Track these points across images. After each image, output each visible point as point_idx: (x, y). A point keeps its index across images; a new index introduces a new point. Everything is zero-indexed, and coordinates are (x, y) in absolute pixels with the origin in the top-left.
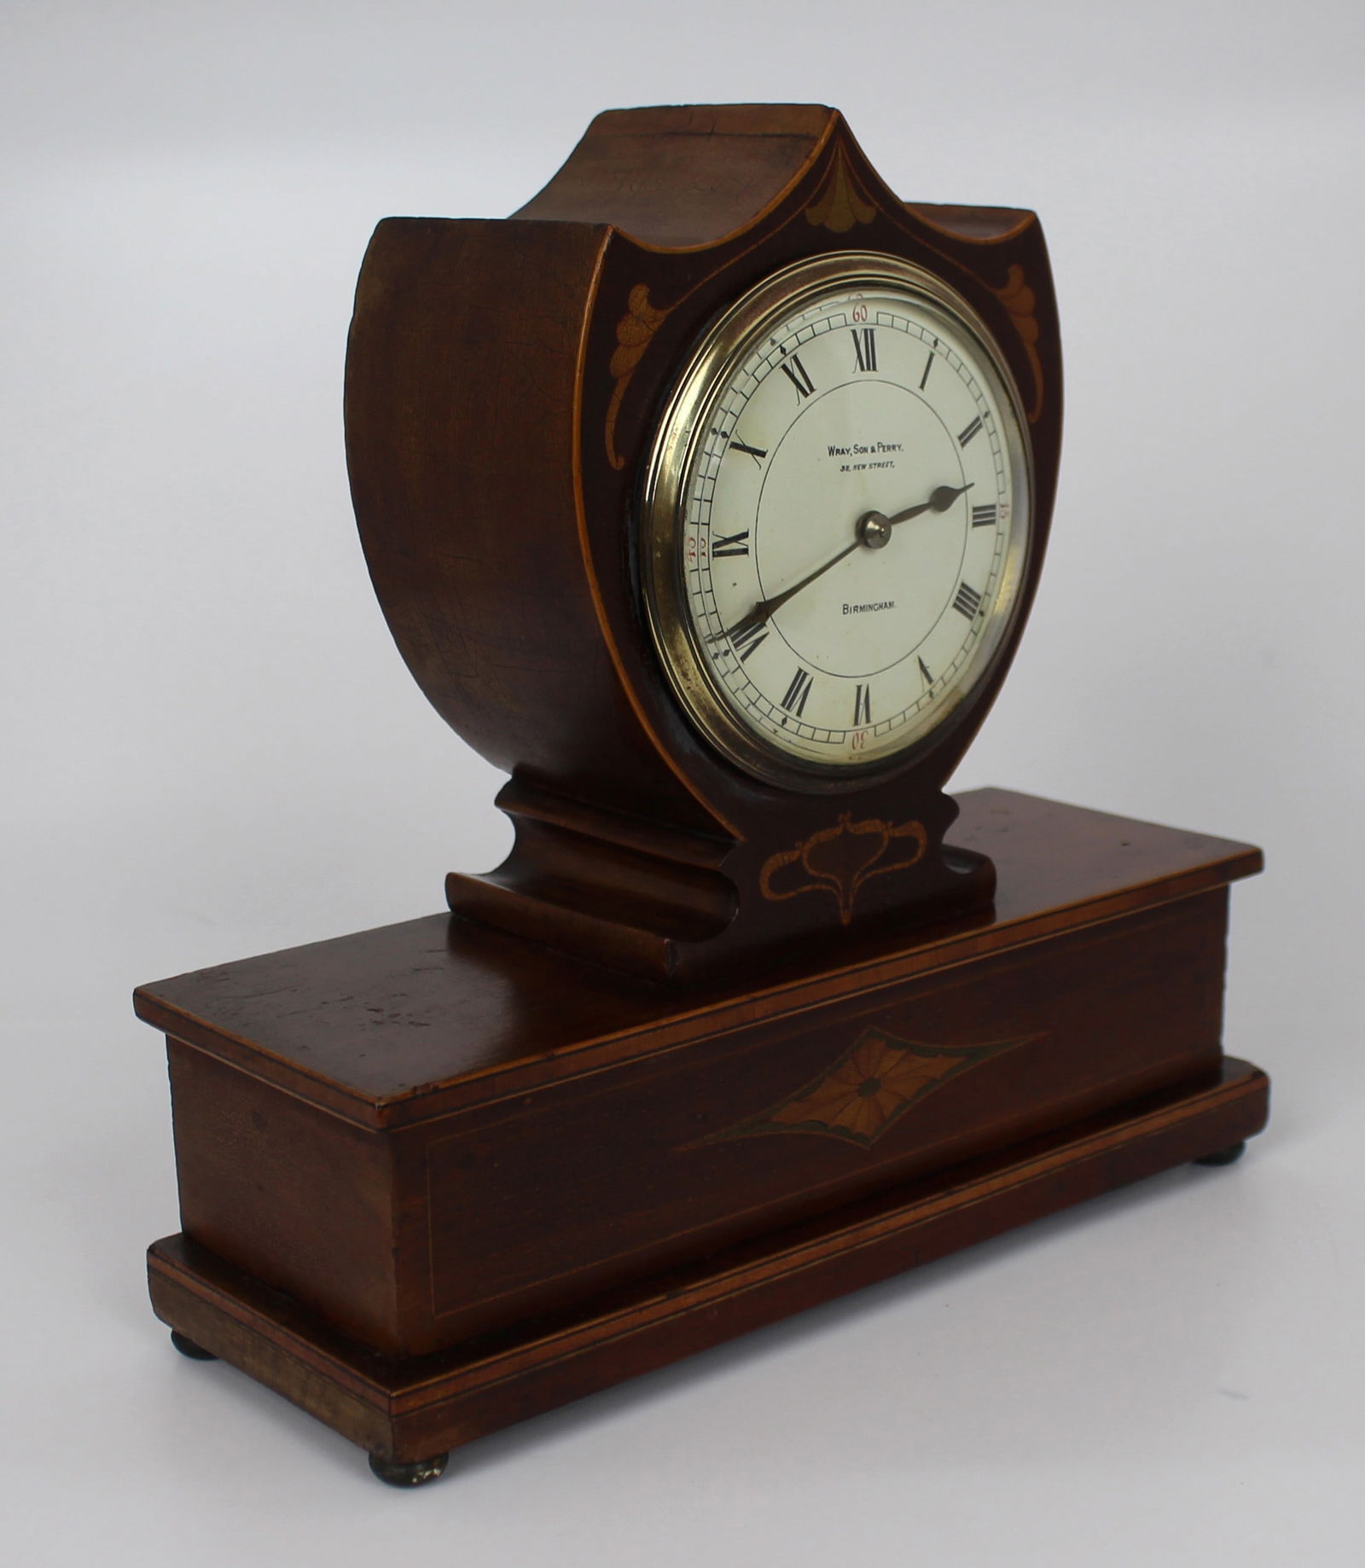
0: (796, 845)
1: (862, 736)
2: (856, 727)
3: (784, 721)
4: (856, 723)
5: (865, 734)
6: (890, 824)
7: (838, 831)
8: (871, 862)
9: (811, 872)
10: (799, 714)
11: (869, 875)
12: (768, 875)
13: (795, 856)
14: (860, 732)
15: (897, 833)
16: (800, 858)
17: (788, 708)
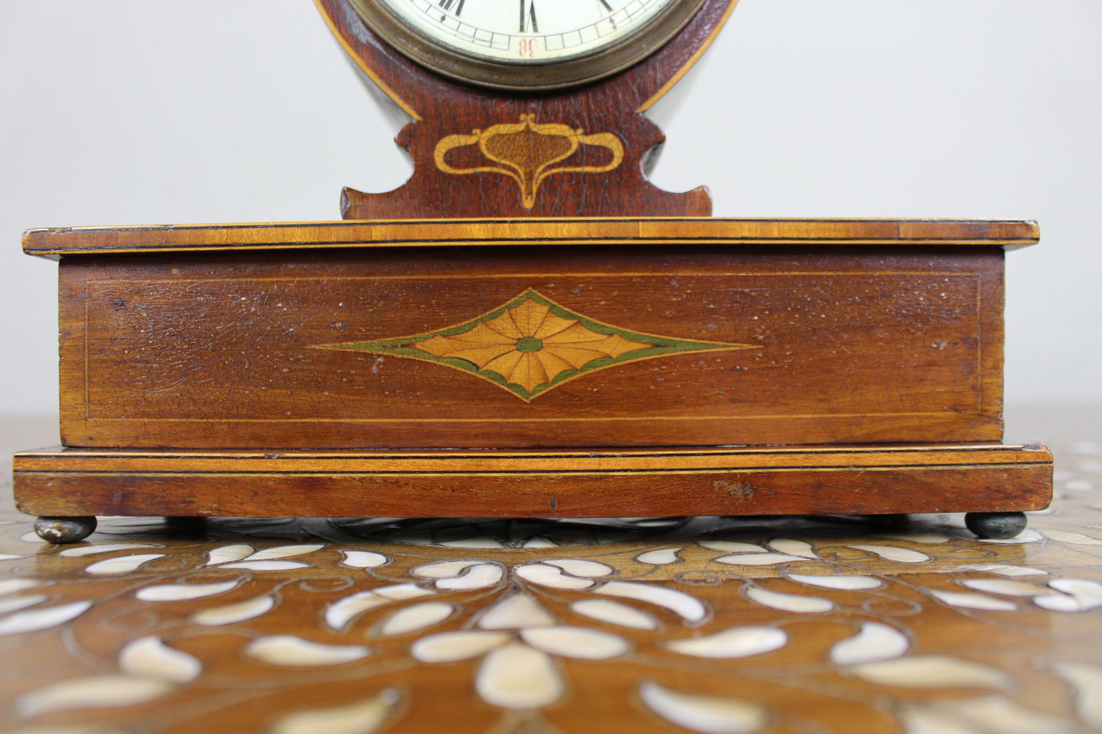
0: (474, 131)
1: (530, 42)
2: (522, 34)
3: (443, 18)
4: (522, 29)
5: (533, 42)
6: (580, 131)
7: (521, 127)
8: (558, 160)
9: (490, 156)
10: (458, 13)
11: (555, 171)
12: (444, 151)
13: (471, 140)
14: (528, 40)
15: (588, 140)
16: (477, 144)
17: (447, 7)
